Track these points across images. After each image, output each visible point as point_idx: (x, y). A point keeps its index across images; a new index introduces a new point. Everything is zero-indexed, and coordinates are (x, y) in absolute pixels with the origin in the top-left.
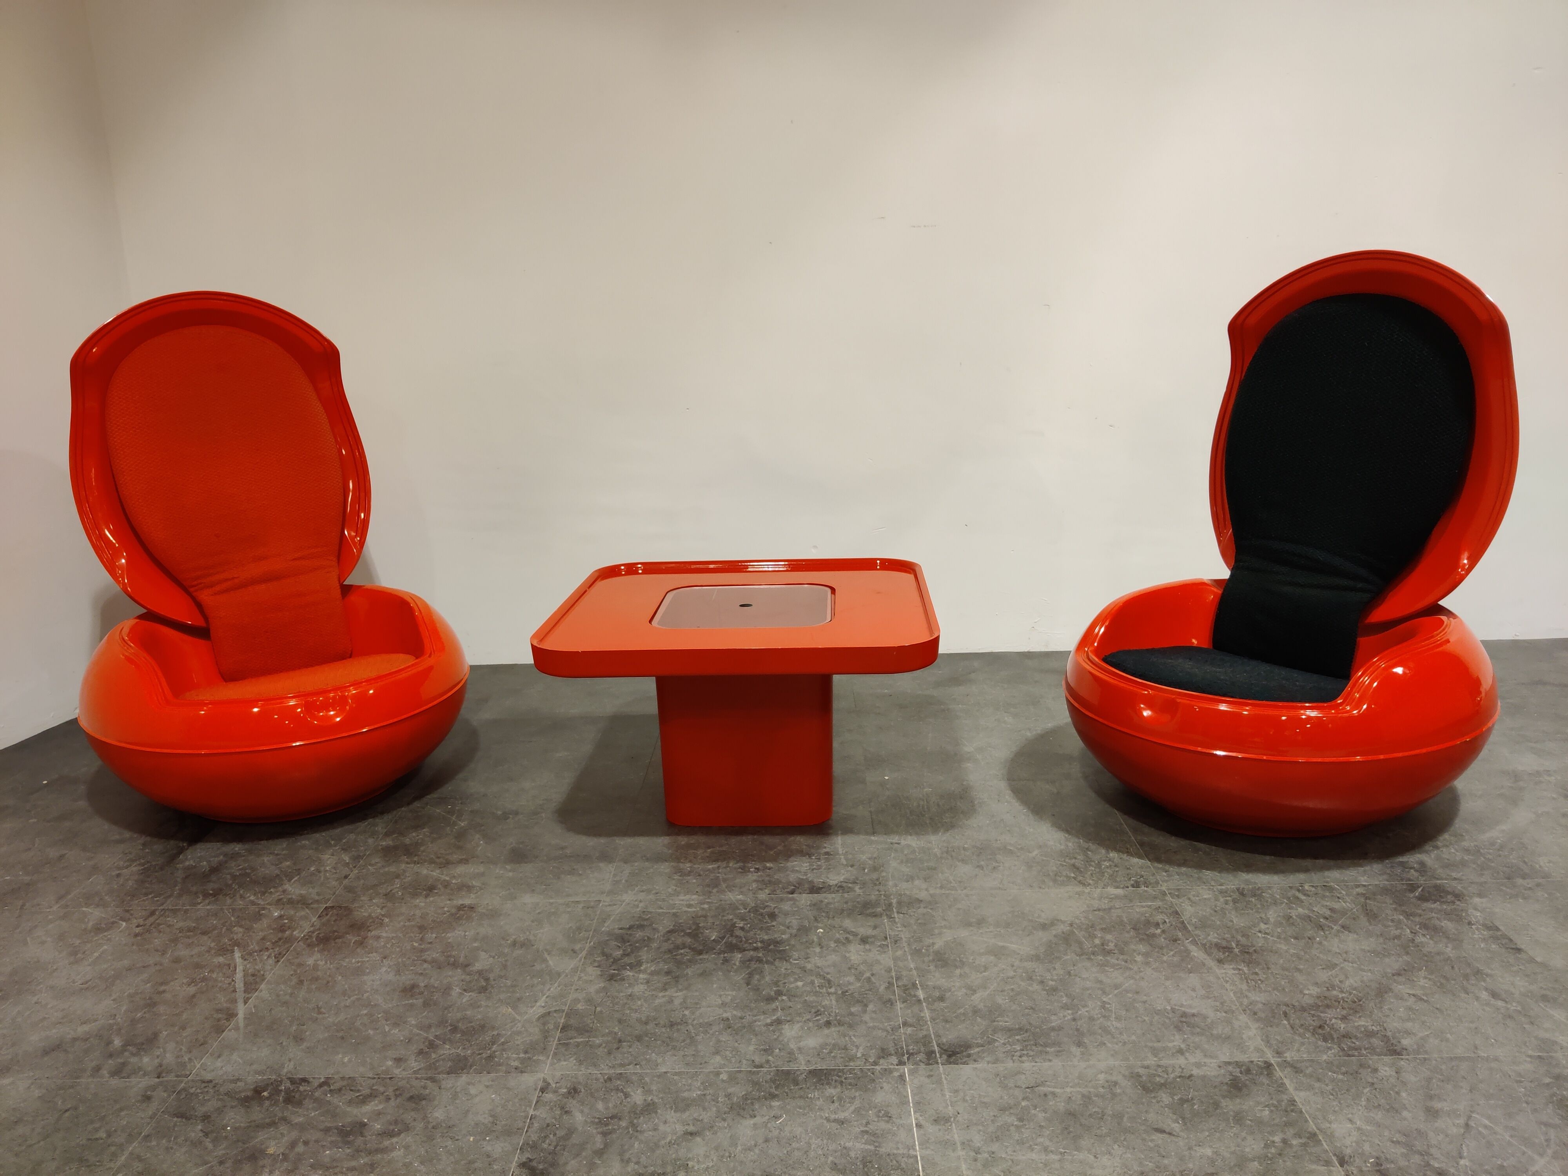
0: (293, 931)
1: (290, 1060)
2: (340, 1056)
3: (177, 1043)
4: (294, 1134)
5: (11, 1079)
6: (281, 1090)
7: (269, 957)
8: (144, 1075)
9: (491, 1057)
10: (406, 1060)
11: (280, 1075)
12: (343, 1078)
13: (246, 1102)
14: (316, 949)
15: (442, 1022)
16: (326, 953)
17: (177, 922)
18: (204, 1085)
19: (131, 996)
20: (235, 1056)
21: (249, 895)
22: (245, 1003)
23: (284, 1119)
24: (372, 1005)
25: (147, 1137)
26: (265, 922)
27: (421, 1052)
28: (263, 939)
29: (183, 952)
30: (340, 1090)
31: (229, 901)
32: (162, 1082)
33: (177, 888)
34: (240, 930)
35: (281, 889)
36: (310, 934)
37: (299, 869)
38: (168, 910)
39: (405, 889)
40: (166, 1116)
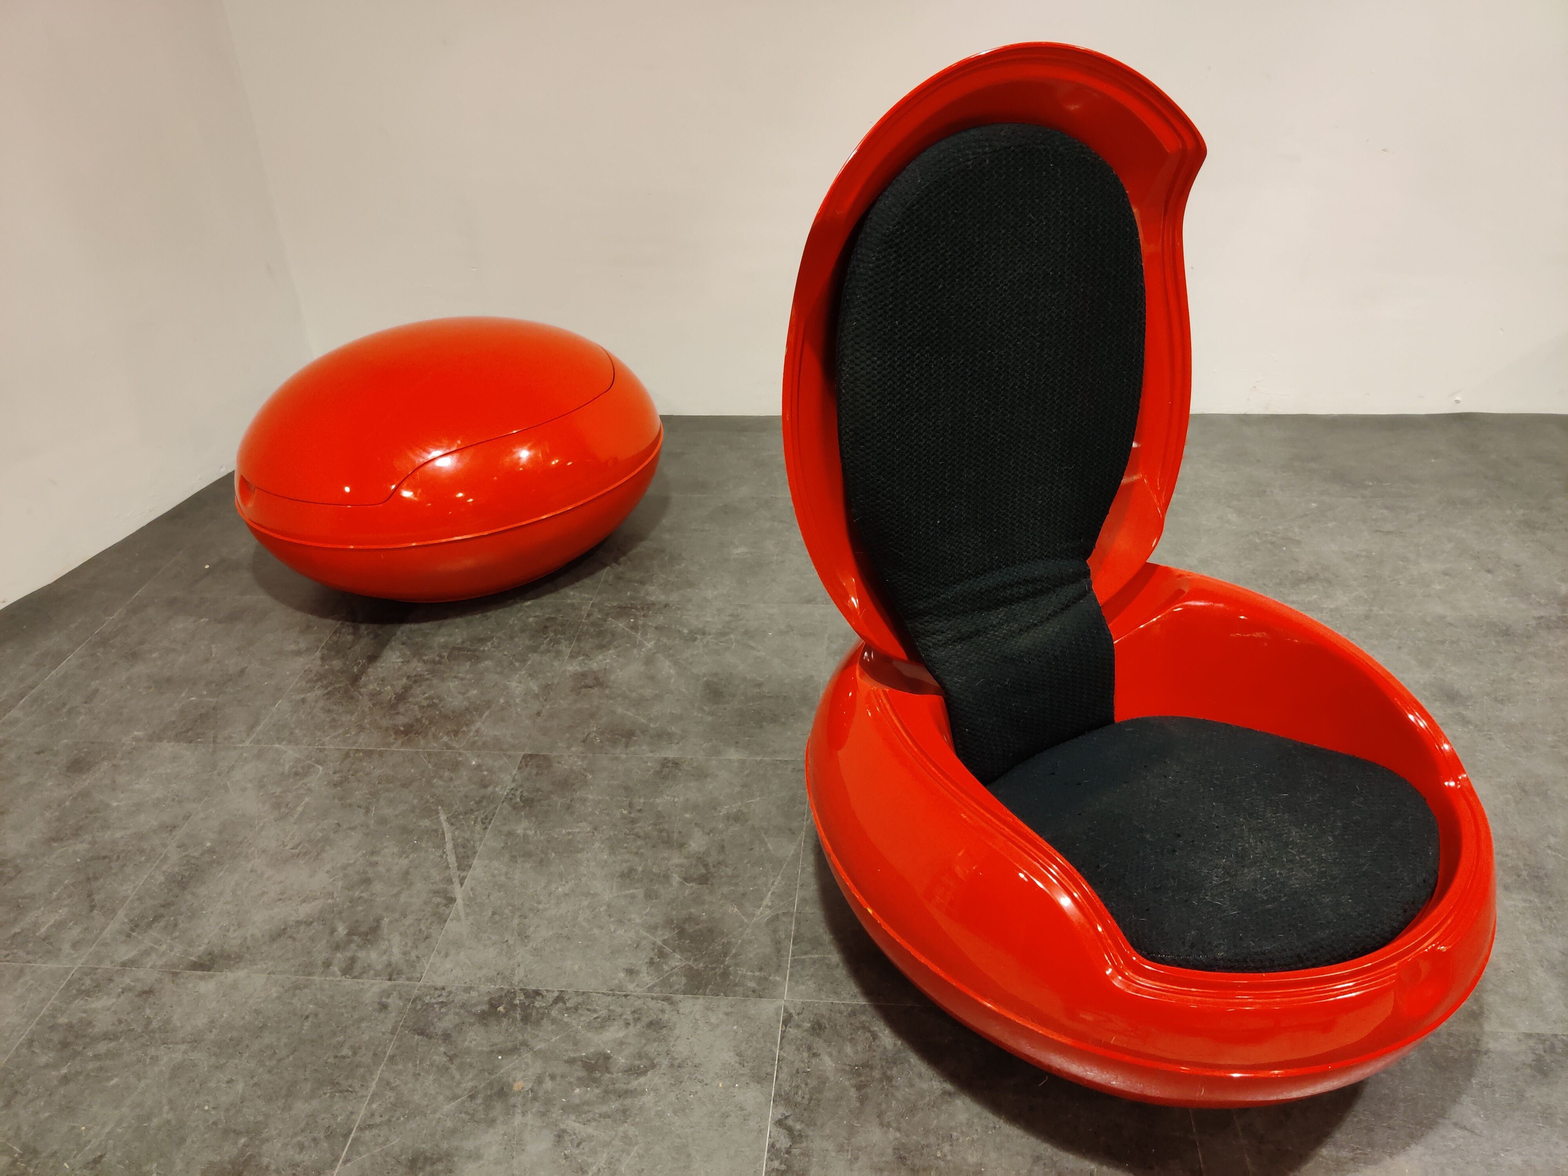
0: (495, 787)
1: (519, 966)
2: (569, 962)
3: (401, 934)
4: (537, 1068)
5: (246, 971)
6: (516, 1005)
7: (476, 821)
8: (376, 975)
9: (725, 974)
10: (638, 972)
11: (512, 984)
12: (576, 992)
13: (483, 1019)
14: (523, 813)
15: (668, 922)
16: (534, 819)
17: (374, 768)
18: (438, 993)
19: (344, 867)
20: (463, 957)
21: (441, 734)
22: (462, 884)
23: (525, 1044)
24: (592, 894)
25: (392, 1059)
26: (464, 773)
27: (651, 962)
28: (466, 796)
29: (388, 812)
30: (576, 1008)
31: (422, 742)
32: (395, 986)
33: (366, 721)
34: (441, 783)
35: (474, 728)
36: (513, 792)
37: (488, 701)
38: (362, 750)
39: (602, 733)
40: (407, 1032)
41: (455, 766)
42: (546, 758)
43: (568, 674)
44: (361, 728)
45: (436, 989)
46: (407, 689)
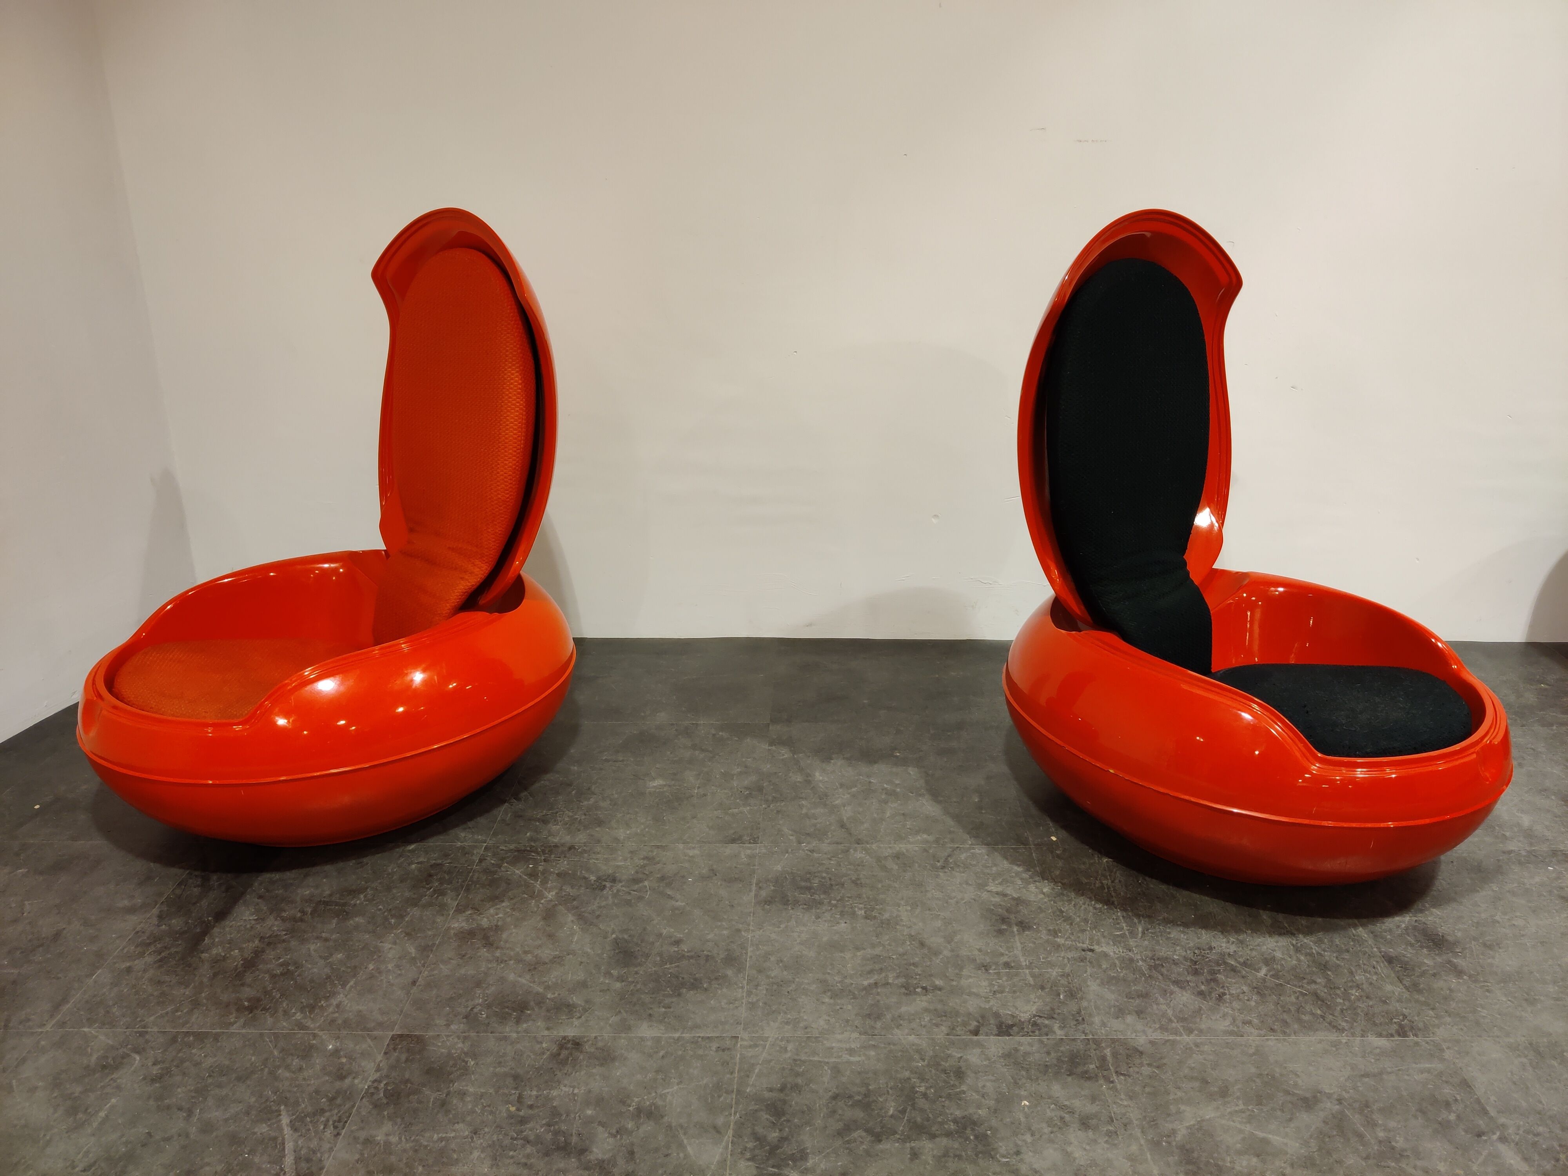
0: (354, 1078)
7: (326, 1125)
16: (399, 1120)
17: (205, 1057)
21: (294, 1011)
26: (317, 1061)
28: (317, 1092)
29: (215, 1115)
31: (270, 1021)
33: (203, 995)
34: (288, 1074)
35: (334, 1002)
36: (376, 1084)
37: (355, 967)
38: (193, 1033)
39: (489, 1006)
41: (307, 1052)
42: (419, 1040)
43: (452, 932)
44: (196, 1004)
46: (258, 953)
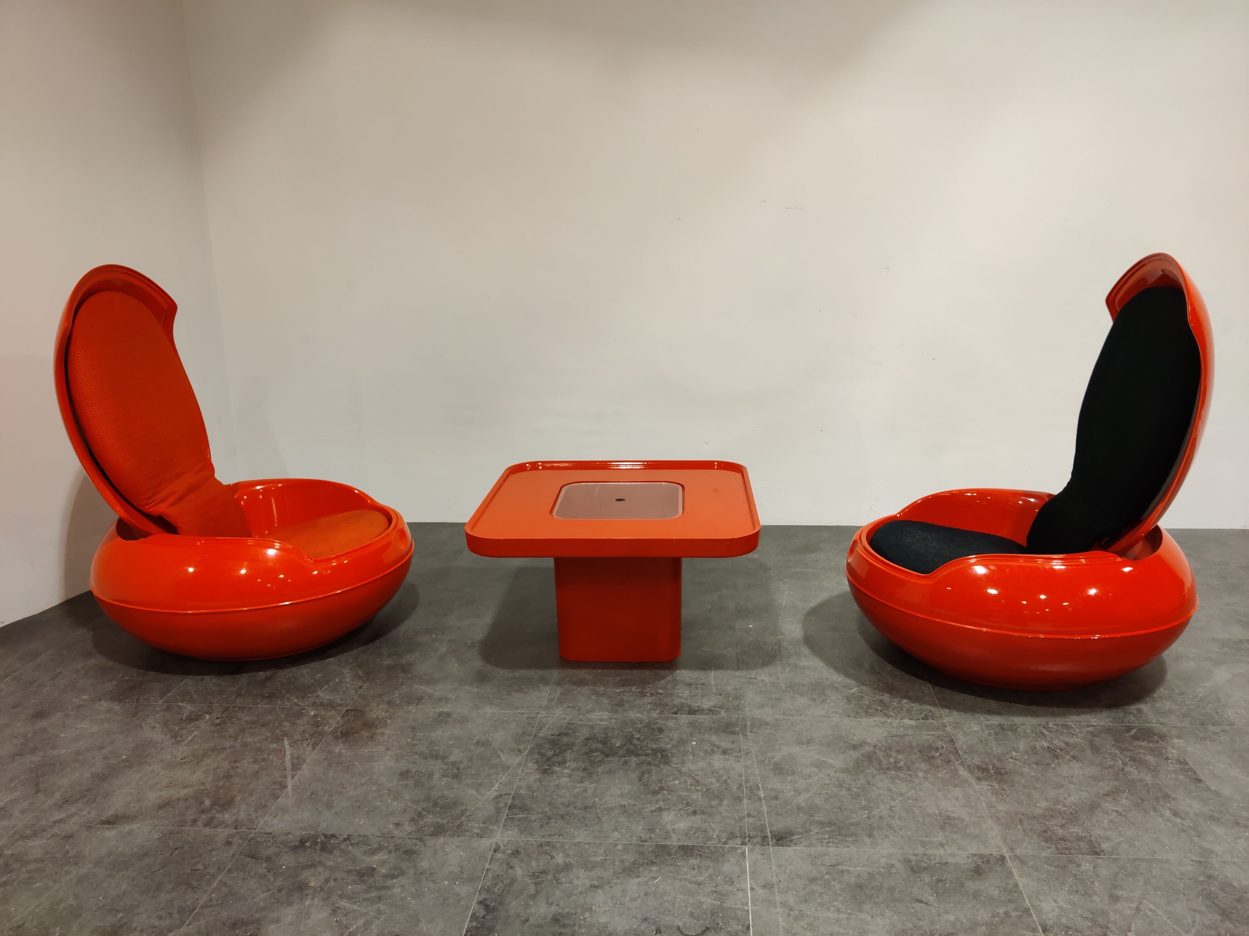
0: (324, 727)
1: (324, 821)
2: (358, 820)
3: (247, 805)
4: (327, 874)
5: (138, 825)
6: (318, 842)
7: (308, 745)
8: (226, 827)
9: (460, 826)
10: (403, 825)
11: (317, 831)
12: (359, 836)
13: (295, 849)
14: (340, 741)
15: (427, 799)
16: (347, 744)
17: (244, 716)
18: (266, 836)
19: (215, 769)
20: (287, 817)
22: (293, 778)
23: (321, 862)
24: (379, 784)
25: (230, 871)
26: (304, 720)
27: (412, 820)
28: (304, 731)
29: (249, 740)
30: (358, 844)
31: (279, 702)
32: (238, 832)
34: (288, 724)
35: (315, 695)
36: (336, 729)
37: (328, 680)
38: (238, 707)
39: (402, 698)
40: (242, 856)
41: (299, 715)
42: (361, 711)
43: (385, 665)
45: (266, 834)
